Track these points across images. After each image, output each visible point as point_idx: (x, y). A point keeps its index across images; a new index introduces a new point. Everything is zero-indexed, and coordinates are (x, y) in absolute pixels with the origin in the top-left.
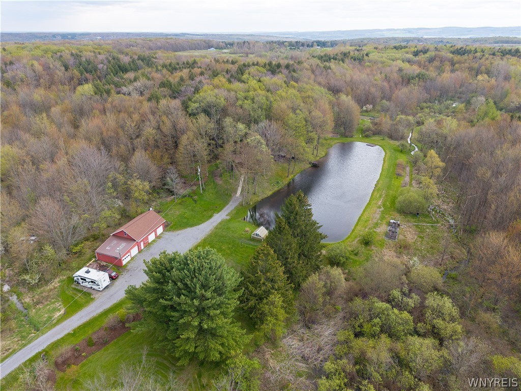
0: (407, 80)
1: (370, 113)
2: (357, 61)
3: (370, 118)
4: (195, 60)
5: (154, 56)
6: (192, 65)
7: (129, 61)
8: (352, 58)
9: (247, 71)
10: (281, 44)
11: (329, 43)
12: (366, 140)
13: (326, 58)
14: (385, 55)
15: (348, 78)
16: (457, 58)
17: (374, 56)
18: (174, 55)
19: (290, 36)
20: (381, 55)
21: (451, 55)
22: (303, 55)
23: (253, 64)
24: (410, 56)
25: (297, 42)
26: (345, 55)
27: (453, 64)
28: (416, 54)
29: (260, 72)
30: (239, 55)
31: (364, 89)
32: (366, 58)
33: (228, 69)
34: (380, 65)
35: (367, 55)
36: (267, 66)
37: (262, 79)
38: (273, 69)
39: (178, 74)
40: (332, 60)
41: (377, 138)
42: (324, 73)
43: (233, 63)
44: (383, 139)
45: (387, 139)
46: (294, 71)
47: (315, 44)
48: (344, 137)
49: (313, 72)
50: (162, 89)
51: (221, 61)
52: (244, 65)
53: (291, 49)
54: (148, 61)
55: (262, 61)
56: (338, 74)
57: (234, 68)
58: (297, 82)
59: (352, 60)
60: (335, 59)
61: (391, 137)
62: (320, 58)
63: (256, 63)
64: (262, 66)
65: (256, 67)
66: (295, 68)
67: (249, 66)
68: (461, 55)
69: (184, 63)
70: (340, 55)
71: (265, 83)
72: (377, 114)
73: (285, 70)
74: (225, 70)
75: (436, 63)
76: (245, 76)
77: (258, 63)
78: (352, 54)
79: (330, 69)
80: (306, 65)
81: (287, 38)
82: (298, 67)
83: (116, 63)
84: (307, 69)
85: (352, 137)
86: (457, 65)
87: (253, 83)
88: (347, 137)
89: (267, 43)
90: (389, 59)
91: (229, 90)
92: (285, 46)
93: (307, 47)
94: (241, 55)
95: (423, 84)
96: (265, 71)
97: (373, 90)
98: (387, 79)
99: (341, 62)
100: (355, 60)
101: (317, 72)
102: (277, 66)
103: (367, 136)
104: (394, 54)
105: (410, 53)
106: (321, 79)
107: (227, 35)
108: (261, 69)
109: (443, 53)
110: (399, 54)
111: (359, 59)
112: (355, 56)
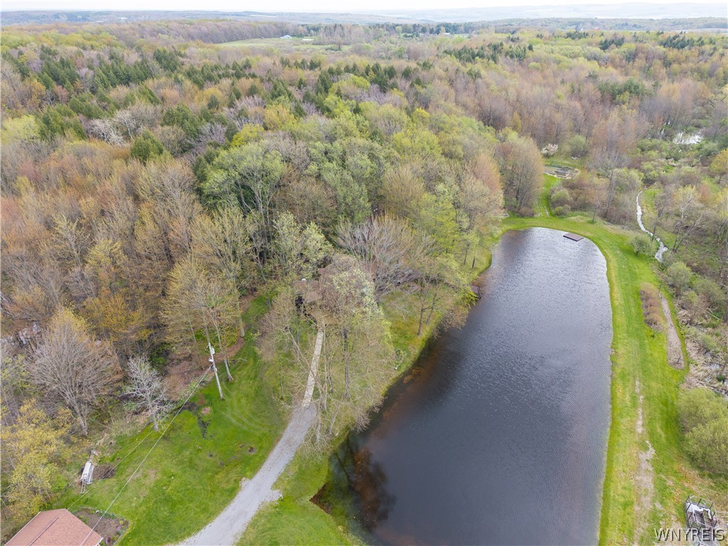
0: (611, 96)
1: (555, 160)
2: (516, 59)
3: (556, 169)
4: (247, 61)
5: (183, 52)
6: (240, 71)
7: (136, 62)
8: (507, 54)
9: (335, 86)
10: (391, 28)
11: (463, 27)
12: (561, 222)
13: (467, 55)
14: (556, 48)
15: (512, 95)
16: (672, 53)
17: (540, 50)
18: (218, 50)
19: (404, 16)
20: (549, 47)
21: (661, 49)
22: (427, 48)
23: (347, 70)
24: (597, 50)
25: (414, 26)
26: (496, 48)
27: (667, 64)
28: (605, 46)
29: (358, 87)
30: (326, 46)
31: (543, 116)
32: (529, 53)
33: (301, 80)
34: (554, 66)
35: (530, 48)
36: (371, 72)
37: (361, 105)
38: (383, 80)
39: (211, 90)
40: (477, 58)
41: (577, 218)
42: (471, 86)
43: (313, 66)
44: (593, 222)
45: (598, 219)
46: (418, 82)
47: (442, 28)
48: (518, 216)
49: (451, 83)
50: (166, 128)
51: (292, 62)
52: (331, 72)
53: (406, 36)
54: (168, 62)
55: (363, 62)
56: (493, 86)
57: (312, 76)
58: (426, 107)
59: (508, 57)
60: (482, 56)
61: (606, 216)
62: (459, 55)
63: (351, 66)
64: (362, 75)
65: (352, 75)
66: (420, 77)
67: (339, 73)
68: (679, 49)
69: (228, 66)
70: (487, 49)
71: (368, 114)
72: (567, 162)
73: (403, 81)
74: (297, 82)
75: (640, 62)
76: (331, 99)
77: (355, 67)
78: (506, 46)
79: (480, 77)
80: (438, 70)
81: (399, 18)
82: (425, 73)
83: (113, 65)
84: (441, 79)
85: (532, 215)
86: (675, 66)
87: (345, 116)
88: (522, 216)
89: (370, 27)
90: (566, 56)
91: (294, 136)
92: (398, 33)
93: (431, 33)
94: (329, 46)
95: (638, 103)
96: (369, 84)
97: (558, 117)
98: (575, 93)
99: (491, 61)
100: (512, 57)
101: (460, 84)
102: (389, 74)
103: (560, 215)
104: (570, 47)
105: (594, 45)
106: (467, 98)
108: (359, 80)
109: (649, 46)
110: (576, 46)
111: (518, 56)
112: (510, 50)
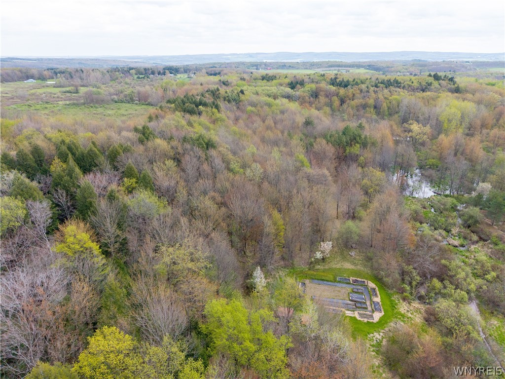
2: (234, 103)
8: (225, 99)
10: (127, 71)
11: (182, 69)
13: (191, 105)
14: (259, 89)
16: (342, 91)
19: (139, 60)
20: (254, 89)
21: (333, 88)
24: (288, 90)
25: (145, 69)
26: (214, 94)
27: (341, 99)
28: (292, 86)
32: (242, 96)
35: (242, 92)
47: (167, 71)
53: (138, 78)
59: (226, 102)
60: (205, 104)
62: (182, 104)
68: (344, 88)
78: (222, 91)
81: (136, 62)
89: (108, 72)
92: (131, 75)
93: (159, 74)
99: (214, 109)
100: (229, 101)
105: (284, 85)
107: (67, 59)
109: (323, 85)
110: (272, 88)
111: (235, 100)
112: (227, 95)
